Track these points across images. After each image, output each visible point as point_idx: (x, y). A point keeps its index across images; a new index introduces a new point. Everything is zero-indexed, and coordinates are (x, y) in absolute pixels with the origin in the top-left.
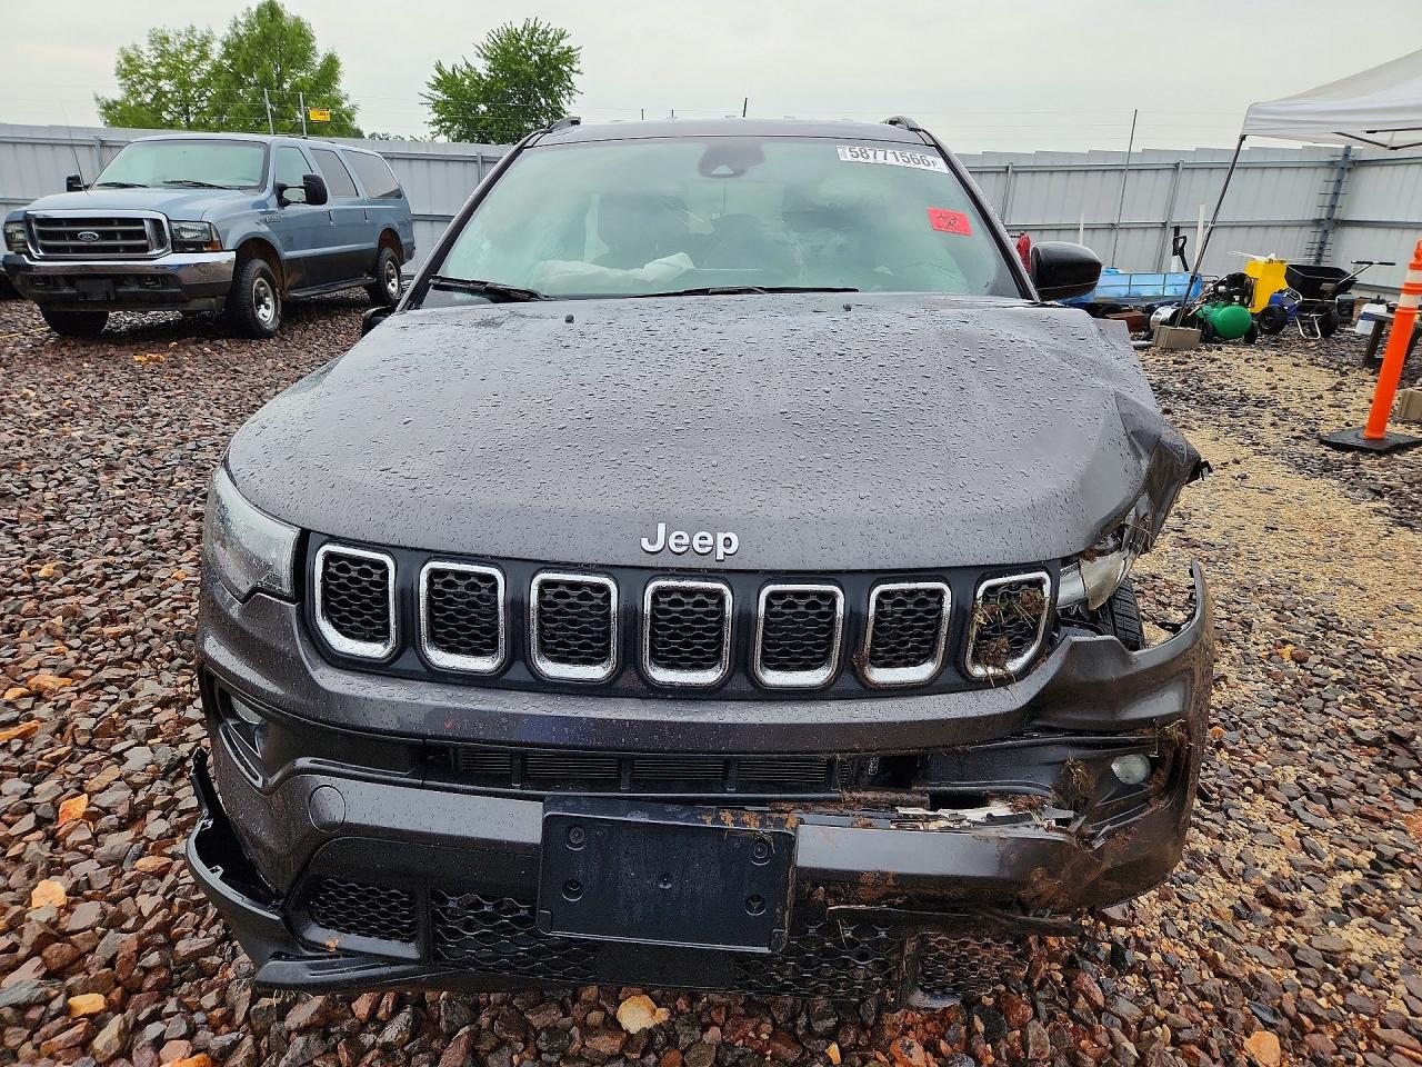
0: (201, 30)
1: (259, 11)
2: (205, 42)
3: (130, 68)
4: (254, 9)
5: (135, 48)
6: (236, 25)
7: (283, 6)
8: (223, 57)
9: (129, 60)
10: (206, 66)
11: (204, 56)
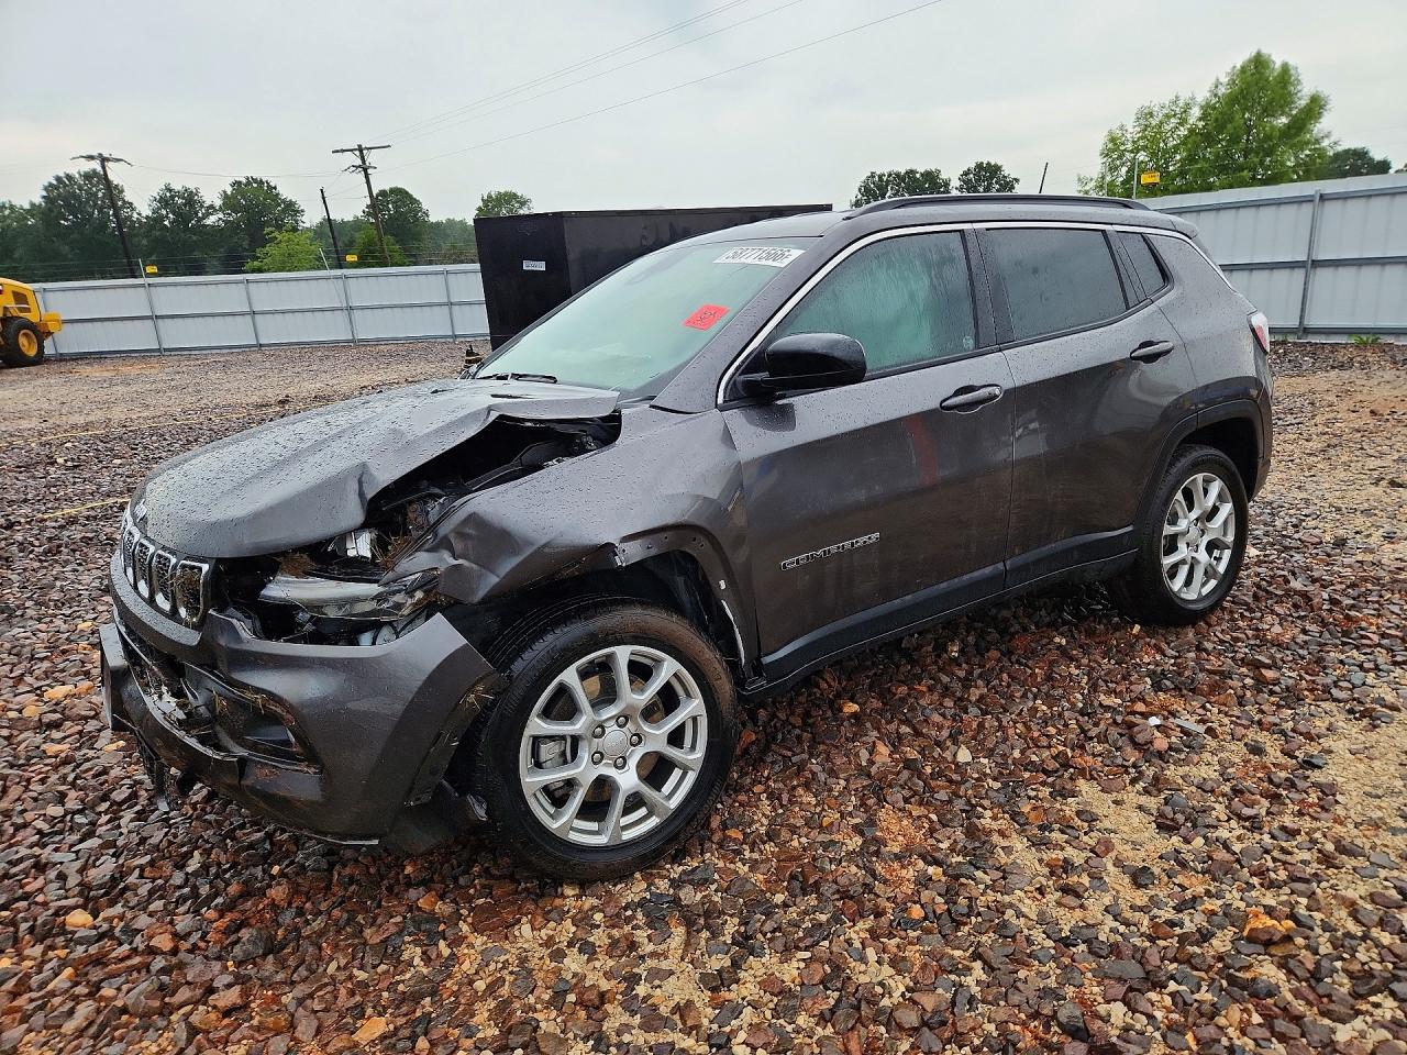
0: (1184, 97)
1: (1243, 67)
2: (1187, 108)
3: (1114, 148)
4: (1238, 67)
5: (1122, 128)
6: (1217, 87)
7: (1270, 56)
8: (1200, 119)
9: (1113, 140)
10: (1183, 132)
11: (1183, 122)
